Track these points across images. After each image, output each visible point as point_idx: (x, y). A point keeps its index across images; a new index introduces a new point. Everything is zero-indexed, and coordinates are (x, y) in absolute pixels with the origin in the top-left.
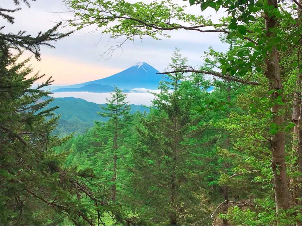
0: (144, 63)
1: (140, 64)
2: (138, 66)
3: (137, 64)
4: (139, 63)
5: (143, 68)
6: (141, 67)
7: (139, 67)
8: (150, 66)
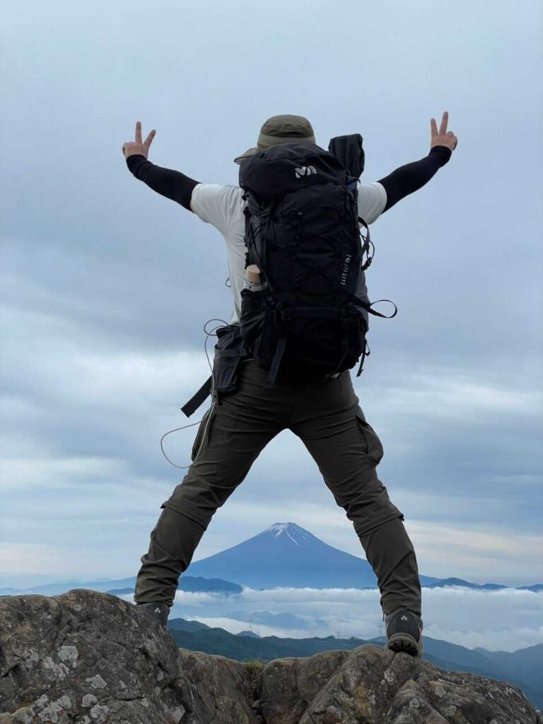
0: (290, 523)
1: (282, 526)
2: (278, 531)
3: (274, 525)
4: (279, 524)
5: (289, 535)
6: (284, 533)
7: (279, 533)
8: (303, 530)
